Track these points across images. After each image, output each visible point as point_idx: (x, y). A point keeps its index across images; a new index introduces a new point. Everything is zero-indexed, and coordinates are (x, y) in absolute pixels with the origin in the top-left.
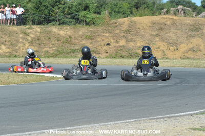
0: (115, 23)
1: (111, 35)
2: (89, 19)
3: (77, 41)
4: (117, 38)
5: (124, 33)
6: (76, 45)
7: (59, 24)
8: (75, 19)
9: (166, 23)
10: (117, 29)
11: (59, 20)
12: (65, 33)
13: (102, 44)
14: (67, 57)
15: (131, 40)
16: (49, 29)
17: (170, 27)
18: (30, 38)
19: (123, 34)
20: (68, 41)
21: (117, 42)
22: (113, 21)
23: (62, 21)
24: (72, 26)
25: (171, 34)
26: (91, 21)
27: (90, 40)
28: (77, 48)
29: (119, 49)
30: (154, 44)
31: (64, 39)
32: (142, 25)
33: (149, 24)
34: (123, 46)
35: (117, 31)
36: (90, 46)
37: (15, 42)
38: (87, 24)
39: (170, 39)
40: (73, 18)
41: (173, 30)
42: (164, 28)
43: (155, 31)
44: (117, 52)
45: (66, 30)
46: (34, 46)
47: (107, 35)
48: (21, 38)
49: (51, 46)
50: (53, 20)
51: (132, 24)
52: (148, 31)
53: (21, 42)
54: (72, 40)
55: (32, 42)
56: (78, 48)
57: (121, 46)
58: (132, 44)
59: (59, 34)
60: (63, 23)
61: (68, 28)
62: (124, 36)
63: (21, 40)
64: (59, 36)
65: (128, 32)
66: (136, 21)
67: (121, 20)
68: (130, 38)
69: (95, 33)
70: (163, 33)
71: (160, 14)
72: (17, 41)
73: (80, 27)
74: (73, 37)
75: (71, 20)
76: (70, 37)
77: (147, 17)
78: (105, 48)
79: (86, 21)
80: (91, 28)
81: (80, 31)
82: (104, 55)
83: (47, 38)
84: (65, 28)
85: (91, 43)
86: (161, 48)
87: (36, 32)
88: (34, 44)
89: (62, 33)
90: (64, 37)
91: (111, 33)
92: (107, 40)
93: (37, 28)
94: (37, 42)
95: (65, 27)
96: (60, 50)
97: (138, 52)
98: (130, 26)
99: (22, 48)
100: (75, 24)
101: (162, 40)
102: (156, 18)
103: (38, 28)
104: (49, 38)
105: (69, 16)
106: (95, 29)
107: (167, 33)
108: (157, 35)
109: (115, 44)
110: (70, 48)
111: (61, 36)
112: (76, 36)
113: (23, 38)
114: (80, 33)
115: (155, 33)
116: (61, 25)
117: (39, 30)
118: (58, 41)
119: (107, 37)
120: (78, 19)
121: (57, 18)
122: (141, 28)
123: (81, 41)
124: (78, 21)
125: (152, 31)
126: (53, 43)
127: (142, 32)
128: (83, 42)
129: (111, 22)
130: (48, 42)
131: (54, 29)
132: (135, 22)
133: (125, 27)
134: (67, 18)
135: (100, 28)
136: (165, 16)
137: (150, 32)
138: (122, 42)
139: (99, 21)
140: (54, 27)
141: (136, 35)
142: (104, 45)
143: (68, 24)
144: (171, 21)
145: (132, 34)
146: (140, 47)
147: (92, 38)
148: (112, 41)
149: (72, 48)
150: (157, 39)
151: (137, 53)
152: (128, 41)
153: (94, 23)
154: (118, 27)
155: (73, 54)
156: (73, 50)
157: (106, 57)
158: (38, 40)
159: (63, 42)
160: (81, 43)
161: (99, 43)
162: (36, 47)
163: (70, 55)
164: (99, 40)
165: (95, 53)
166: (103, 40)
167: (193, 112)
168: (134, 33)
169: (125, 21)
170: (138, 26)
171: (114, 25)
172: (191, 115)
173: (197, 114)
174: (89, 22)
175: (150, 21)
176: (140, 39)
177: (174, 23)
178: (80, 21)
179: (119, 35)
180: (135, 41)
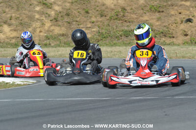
1: (194, 4)
3: (134, 16)
6: (132, 22)
12: (115, 2)
13: (179, 20)
14: (115, 45)
18: (53, 13)
27: (157, 14)
31: (113, 12)
36: (157, 23)
37: (26, 20)
46: (59, 26)
48: (38, 12)
49: (89, 25)
53: (38, 19)
54: (126, 14)
55: (56, 20)
59: (104, 5)
63: (37, 16)
72: (31, 18)
76: (123, 9)
78: (183, 26)
82: (181, 39)
83: (83, 12)
85: (159, 19)
88: (60, 23)
90: (113, 10)
94: (66, 19)
96: (104, 31)
99: (38, 30)
104: (87, 12)
111: (107, 8)
113: (41, 13)
118: (102, 16)
126: (93, 19)
128: (146, 18)
130: (85, 19)
142: (182, 22)
147: (161, 10)
149: (126, 28)
156: (125, 31)
157: (184, 44)
158: (68, 15)
159: (111, 19)
160: (141, 18)
161: (173, 19)
162: (63, 28)
163: (120, 41)
164: (173, 13)
165: (165, 36)
166: (180, 13)
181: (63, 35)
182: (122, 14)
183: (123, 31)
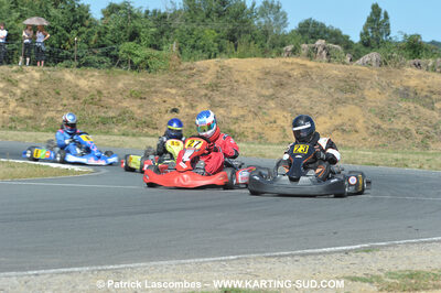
0: (191, 69)
1: (181, 92)
2: (139, 59)
3: (112, 101)
4: (192, 99)
5: (207, 89)
6: (110, 108)
7: (79, 67)
8: (111, 57)
9: (291, 73)
10: (194, 81)
11: (78, 57)
12: (90, 83)
13: (163, 110)
15: (221, 105)
16: (59, 74)
17: (299, 82)
18: (18, 92)
19: (204, 92)
20: (95, 99)
21: (192, 107)
22: (185, 64)
23: (83, 60)
24: (103, 72)
25: (299, 96)
26: (142, 62)
27: (139, 101)
28: (111, 114)
30: (265, 113)
31: (88, 95)
32: (244, 74)
33: (257, 74)
35: (193, 86)
36: (139, 111)
38: (135, 67)
39: (297, 105)
40: (107, 54)
41: (303, 88)
42: (287, 84)
43: (267, 89)
44: (192, 127)
45: (92, 79)
46: (26, 107)
47: (173, 91)
49: (60, 108)
50: (67, 57)
51: (224, 72)
52: (254, 88)
54: (103, 98)
55: (22, 99)
56: (113, 115)
58: (221, 111)
59: (77, 86)
60: (87, 64)
61: (96, 74)
62: (206, 95)
64: (76, 90)
65: (214, 87)
66: (232, 66)
67: (202, 63)
68: (217, 99)
69: (149, 87)
70: (283, 93)
71: (279, 54)
73: (120, 73)
74: (104, 92)
75: (104, 59)
76: (99, 92)
77: (253, 59)
78: (168, 117)
79: (132, 62)
80: (143, 77)
81: (119, 80)
83: (53, 93)
84: (89, 74)
85: (140, 107)
86: (279, 122)
87: (32, 78)
88: (26, 104)
89: (83, 83)
90: (87, 92)
91: (181, 87)
92: (174, 101)
93: (35, 73)
94: (34, 100)
95: (90, 71)
97: (232, 127)
98: (220, 75)
99: (2, 110)
100: (110, 67)
101: (283, 107)
102: (271, 63)
103: (37, 71)
104: (58, 94)
105: (100, 51)
106: (150, 79)
107: (291, 93)
108: (272, 97)
109: (187, 110)
110: (98, 114)
111: (80, 90)
112: (111, 91)
113: (6, 91)
114: (120, 85)
115: (271, 91)
116: (83, 68)
117: (37, 75)
118: (75, 99)
119: (173, 96)
120: (116, 57)
121: (75, 54)
122: (242, 81)
123: (120, 102)
124: (116, 61)
125: (262, 88)
126: (65, 102)
127: (243, 90)
128: (125, 104)
129: (182, 67)
130: (55, 101)
131: (68, 75)
132: (230, 69)
133: (209, 78)
134: (94, 53)
135: (159, 78)
136: (289, 60)
137: (259, 89)
139: (156, 64)
140: (68, 70)
141: (230, 94)
142: (167, 111)
143: (97, 67)
144: (302, 70)
145: (223, 93)
146: (237, 119)
147: (144, 96)
148: (183, 104)
149: (103, 115)
150: (272, 104)
151: (230, 131)
152: (213, 105)
153: (148, 67)
154: (195, 78)
155: (103, 127)
156: (103, 118)
158: (36, 95)
159: (85, 102)
160: (120, 104)
161: (156, 107)
162: (30, 110)
163: (97, 129)
164: (156, 100)
165: (148, 126)
166: (164, 102)
167: (349, 247)
168: (226, 89)
169: (209, 66)
170: (236, 76)
171: (188, 72)
172: (346, 252)
173: (356, 251)
174: (138, 64)
175: (260, 67)
176: (237, 103)
177: (306, 75)
178: (120, 62)
179: (197, 93)
180: (227, 106)
181: (30, 118)
182: (98, 97)
183: (99, 117)
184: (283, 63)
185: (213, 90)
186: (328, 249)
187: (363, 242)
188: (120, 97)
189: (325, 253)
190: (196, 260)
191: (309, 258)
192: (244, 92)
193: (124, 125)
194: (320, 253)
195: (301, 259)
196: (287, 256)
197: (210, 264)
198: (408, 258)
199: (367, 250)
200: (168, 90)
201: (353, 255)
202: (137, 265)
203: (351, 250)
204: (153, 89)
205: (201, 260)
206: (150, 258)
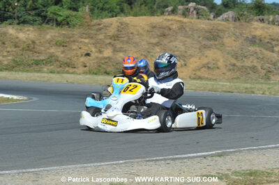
0: (99, 25)
1: (92, 41)
2: (62, 18)
3: (42, 48)
4: (100, 46)
5: (111, 38)
6: (41, 53)
7: (18, 24)
8: (42, 17)
9: (171, 26)
10: (101, 33)
11: (18, 17)
12: (27, 36)
13: (79, 54)
14: (27, 71)
15: (121, 50)
16: (4, 30)
17: (177, 33)
19: (109, 41)
20: (30, 47)
21: (100, 52)
22: (95, 21)
23: (22, 19)
24: (36, 27)
25: (177, 43)
26: (64, 20)
27: (62, 48)
28: (42, 57)
29: (103, 62)
30: (152, 56)
32: (137, 28)
33: (147, 28)
34: (109, 58)
35: (101, 37)
36: (62, 55)
38: (59, 24)
39: (176, 49)
40: (38, 15)
41: (180, 37)
42: (169, 35)
43: (154, 38)
44: (100, 66)
45: (28, 33)
47: (87, 41)
49: (5, 54)
50: (10, 17)
51: (122, 27)
52: (145, 38)
54: (36, 46)
56: (44, 58)
57: (106, 58)
58: (121, 54)
59: (17, 38)
60: (24, 22)
61: (31, 29)
62: (110, 43)
64: (17, 40)
65: (116, 37)
66: (128, 22)
67: (107, 21)
68: (118, 46)
69: (70, 38)
70: (165, 41)
71: (162, 13)
73: (48, 28)
74: (37, 42)
75: (36, 18)
76: (33, 42)
77: (144, 17)
78: (83, 59)
79: (56, 20)
80: (64, 31)
81: (47, 33)
82: (81, 69)
84: (26, 29)
85: (63, 52)
89: (22, 36)
90: (24, 42)
91: (92, 38)
92: (87, 48)
95: (27, 27)
96: (18, 60)
98: (120, 29)
100: (41, 24)
102: (157, 20)
104: (4, 43)
105: (33, 12)
106: (70, 32)
107: (171, 41)
108: (157, 44)
109: (96, 54)
110: (33, 58)
111: (20, 41)
112: (42, 41)
114: (48, 37)
115: (154, 41)
116: (21, 25)
118: (16, 47)
119: (86, 44)
120: (45, 17)
121: (16, 15)
122: (136, 33)
123: (48, 49)
124: (46, 20)
125: (150, 38)
126: (9, 49)
127: (137, 39)
128: (52, 50)
129: (93, 23)
130: (2, 49)
131: (11, 30)
132: (127, 25)
133: (112, 31)
134: (30, 14)
135: (76, 31)
136: (170, 17)
137: (148, 39)
138: (108, 53)
139: (75, 21)
140: (11, 26)
141: (127, 42)
142: (82, 55)
143: (31, 24)
144: (179, 25)
145: (122, 42)
147: (65, 45)
148: (94, 50)
149: (36, 58)
150: (157, 49)
152: (115, 51)
153: (68, 24)
154: (103, 31)
155: (36, 67)
156: (36, 61)
157: (84, 73)
159: (23, 49)
160: (48, 51)
161: (75, 52)
163: (32, 68)
164: (74, 47)
165: (69, 66)
166: (80, 48)
167: (207, 153)
168: (125, 39)
169: (112, 23)
170: (131, 30)
171: (97, 27)
172: (205, 157)
173: (212, 156)
174: (61, 22)
175: (149, 23)
176: (133, 49)
177: (182, 28)
178: (48, 21)
179: (104, 42)
180: (125, 51)
182: (32, 46)
183: (33, 60)
184: (166, 19)
185: (115, 40)
186: (192, 155)
187: (217, 149)
188: (48, 45)
189: (189, 158)
190: (95, 164)
191: (177, 161)
192: (137, 40)
193: (51, 65)
194: (186, 158)
195: (171, 162)
196: (161, 160)
197: (105, 167)
198: (250, 161)
199: (220, 155)
200: (83, 40)
201: (210, 159)
202: (51, 168)
203: (208, 155)
204: (72, 39)
205: (99, 164)
206: (61, 163)
